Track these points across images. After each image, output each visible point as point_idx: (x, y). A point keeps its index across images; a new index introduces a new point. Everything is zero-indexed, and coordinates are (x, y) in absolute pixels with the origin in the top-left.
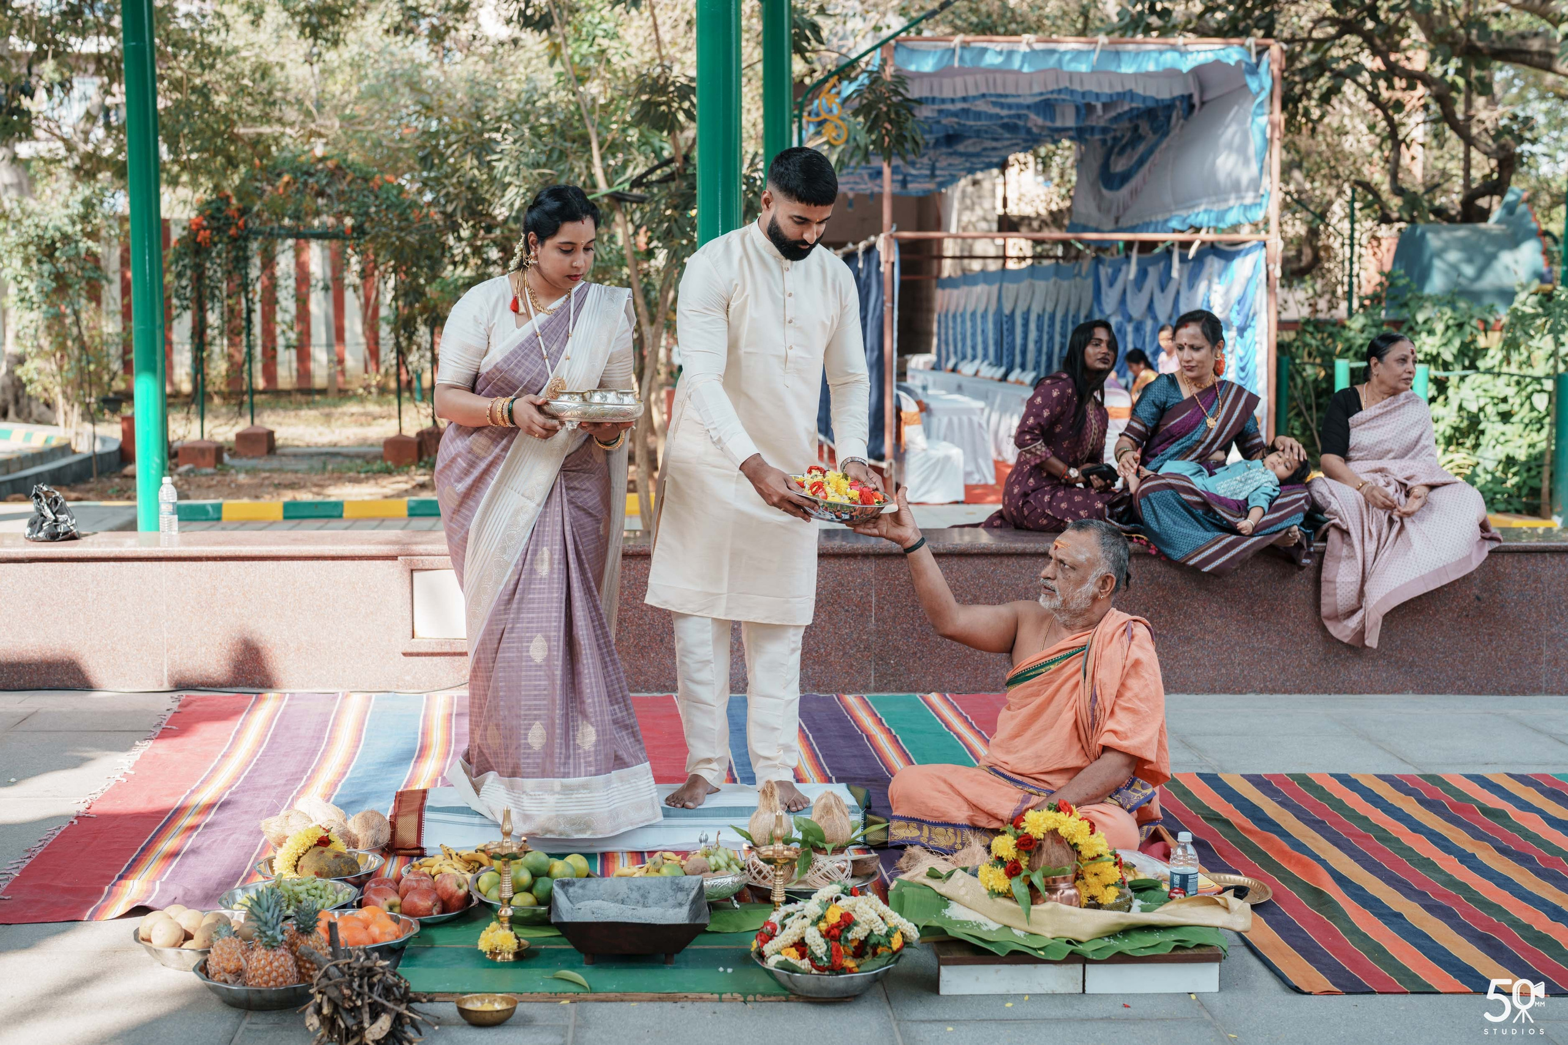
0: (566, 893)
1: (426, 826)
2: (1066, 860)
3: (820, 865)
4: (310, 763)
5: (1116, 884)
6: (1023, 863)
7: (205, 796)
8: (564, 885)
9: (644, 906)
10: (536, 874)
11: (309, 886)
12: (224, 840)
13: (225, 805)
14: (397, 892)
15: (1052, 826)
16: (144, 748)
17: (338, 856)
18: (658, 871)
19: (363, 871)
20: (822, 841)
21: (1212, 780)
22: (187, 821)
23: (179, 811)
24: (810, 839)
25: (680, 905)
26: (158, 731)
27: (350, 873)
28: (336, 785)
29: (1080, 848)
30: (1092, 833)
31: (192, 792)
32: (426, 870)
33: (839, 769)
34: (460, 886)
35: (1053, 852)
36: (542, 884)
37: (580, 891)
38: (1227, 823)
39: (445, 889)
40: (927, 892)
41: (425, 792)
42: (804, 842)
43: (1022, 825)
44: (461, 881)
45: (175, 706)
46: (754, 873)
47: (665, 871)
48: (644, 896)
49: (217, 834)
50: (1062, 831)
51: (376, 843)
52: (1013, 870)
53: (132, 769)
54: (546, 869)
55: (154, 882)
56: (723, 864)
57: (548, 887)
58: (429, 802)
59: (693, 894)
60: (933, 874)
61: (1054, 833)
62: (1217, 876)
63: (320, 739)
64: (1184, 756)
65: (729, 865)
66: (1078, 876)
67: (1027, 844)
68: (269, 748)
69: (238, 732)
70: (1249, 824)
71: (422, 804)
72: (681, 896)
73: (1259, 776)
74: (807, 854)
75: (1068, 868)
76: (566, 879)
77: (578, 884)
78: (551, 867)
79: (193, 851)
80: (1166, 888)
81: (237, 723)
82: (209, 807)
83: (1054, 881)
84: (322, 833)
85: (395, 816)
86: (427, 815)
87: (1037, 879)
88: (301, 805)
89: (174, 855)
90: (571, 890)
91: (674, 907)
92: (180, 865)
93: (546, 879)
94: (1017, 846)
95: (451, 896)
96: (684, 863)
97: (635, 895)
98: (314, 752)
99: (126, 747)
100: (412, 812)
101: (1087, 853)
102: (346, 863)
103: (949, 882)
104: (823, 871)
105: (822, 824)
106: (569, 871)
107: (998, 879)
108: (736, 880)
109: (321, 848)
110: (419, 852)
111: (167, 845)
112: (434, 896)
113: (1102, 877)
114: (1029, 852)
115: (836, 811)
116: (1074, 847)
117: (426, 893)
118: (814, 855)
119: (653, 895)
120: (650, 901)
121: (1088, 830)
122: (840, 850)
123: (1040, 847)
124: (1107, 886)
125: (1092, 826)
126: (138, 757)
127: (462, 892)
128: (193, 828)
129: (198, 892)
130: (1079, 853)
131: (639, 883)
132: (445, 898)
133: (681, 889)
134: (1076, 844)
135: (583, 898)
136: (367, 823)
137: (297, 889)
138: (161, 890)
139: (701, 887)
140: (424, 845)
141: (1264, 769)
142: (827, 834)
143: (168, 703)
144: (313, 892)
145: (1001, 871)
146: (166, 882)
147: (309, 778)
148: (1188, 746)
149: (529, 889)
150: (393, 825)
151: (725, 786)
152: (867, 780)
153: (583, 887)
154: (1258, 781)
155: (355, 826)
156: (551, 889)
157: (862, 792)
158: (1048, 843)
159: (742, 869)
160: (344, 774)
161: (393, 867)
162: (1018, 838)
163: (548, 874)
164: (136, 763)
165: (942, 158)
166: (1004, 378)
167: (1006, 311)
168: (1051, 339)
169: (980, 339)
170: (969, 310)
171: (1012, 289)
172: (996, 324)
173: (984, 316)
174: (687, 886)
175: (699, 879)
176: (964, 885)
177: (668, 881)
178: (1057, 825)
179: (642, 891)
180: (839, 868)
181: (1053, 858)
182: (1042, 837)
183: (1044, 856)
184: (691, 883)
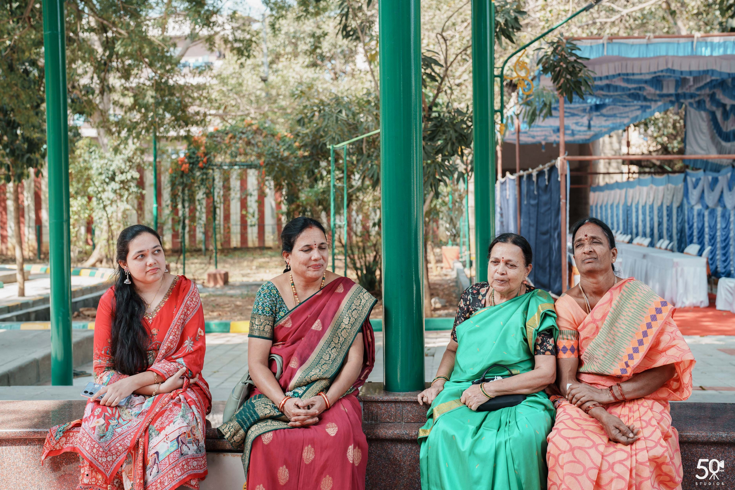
165: (594, 118)
166: (630, 242)
167: (629, 204)
168: (652, 219)
169: (615, 219)
170: (610, 203)
171: (631, 191)
172: (623, 211)
173: (617, 206)
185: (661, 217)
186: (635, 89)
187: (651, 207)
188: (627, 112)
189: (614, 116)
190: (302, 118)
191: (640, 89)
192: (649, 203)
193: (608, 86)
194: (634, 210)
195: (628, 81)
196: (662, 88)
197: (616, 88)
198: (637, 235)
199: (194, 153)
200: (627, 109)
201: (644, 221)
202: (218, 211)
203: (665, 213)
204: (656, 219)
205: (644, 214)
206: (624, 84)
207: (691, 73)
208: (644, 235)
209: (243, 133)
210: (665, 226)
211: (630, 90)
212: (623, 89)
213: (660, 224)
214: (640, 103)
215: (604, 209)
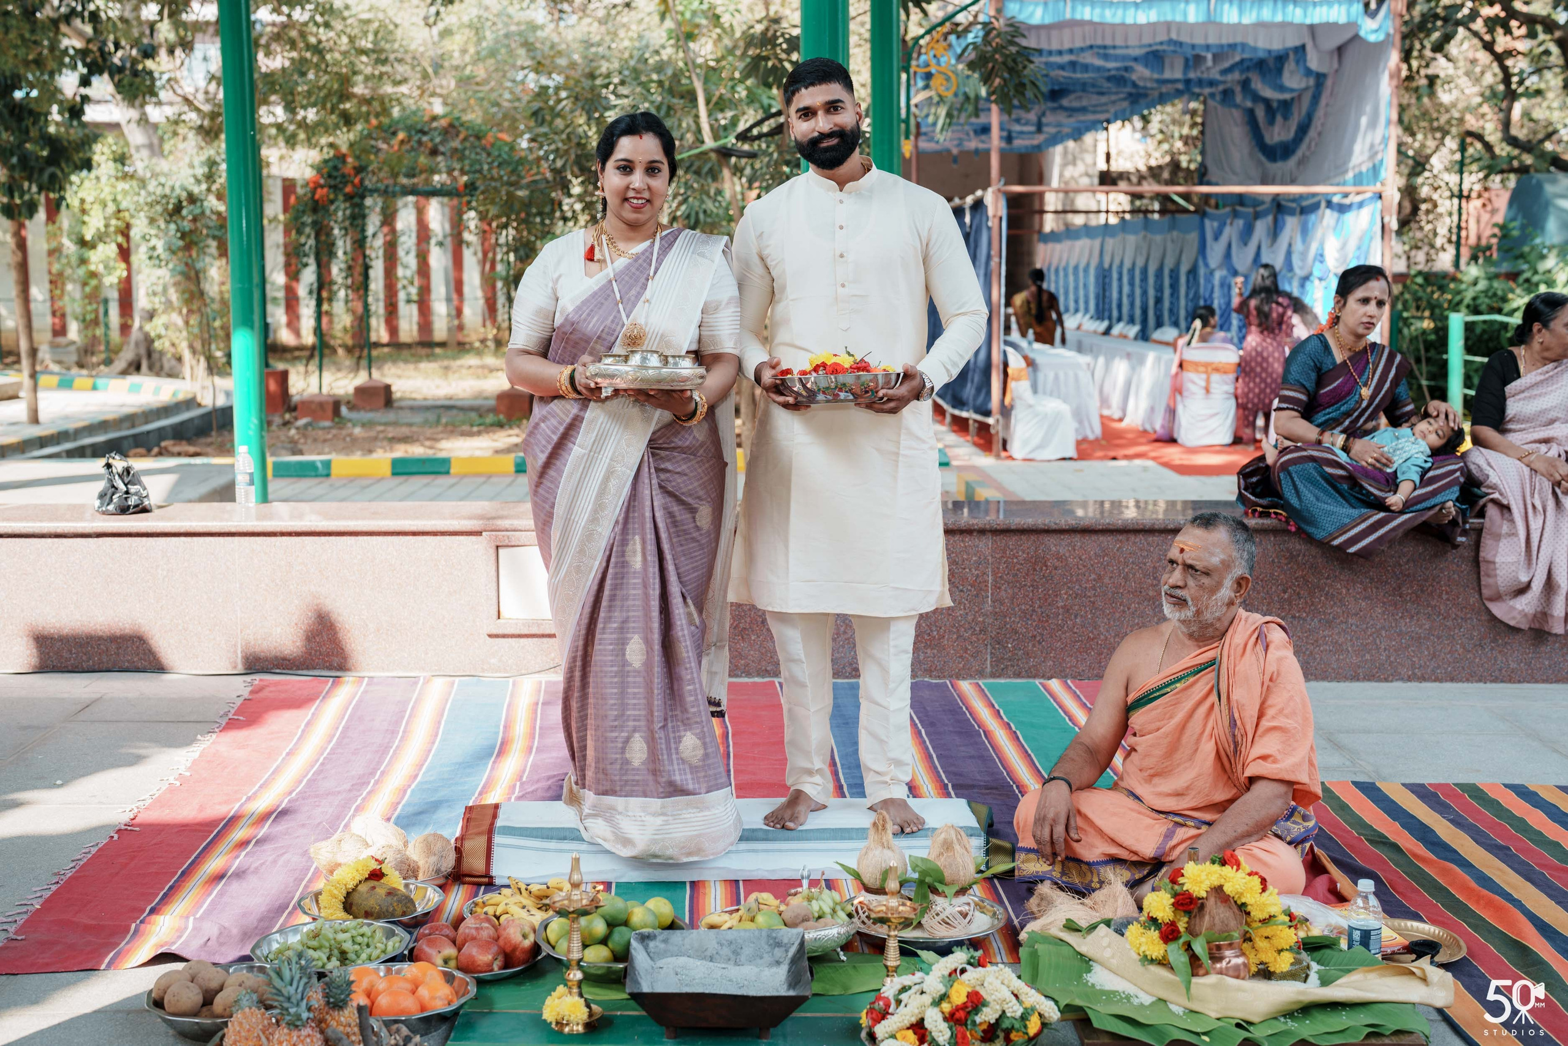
0: (646, 948)
1: (497, 852)
2: (1233, 923)
3: (939, 908)
4: (380, 763)
5: (1290, 949)
6: (1182, 926)
7: (261, 804)
8: (644, 938)
9: (737, 963)
10: (612, 924)
11: (354, 933)
12: (275, 862)
13: (284, 813)
14: (454, 942)
15: (1216, 883)
16: (207, 744)
17: (392, 892)
18: (752, 920)
19: (420, 910)
20: (942, 882)
21: (1369, 790)
22: (239, 834)
23: (232, 821)
24: (928, 880)
25: (779, 962)
26: (224, 722)
27: (404, 914)
28: (405, 792)
29: (1249, 908)
30: (1264, 890)
31: (249, 799)
32: (490, 910)
33: (955, 774)
34: (525, 936)
35: (1218, 911)
36: (620, 935)
37: (662, 946)
38: (1395, 847)
39: (508, 941)
40: (1065, 950)
41: (496, 807)
42: (921, 883)
43: (1181, 880)
44: (527, 929)
45: (246, 693)
46: (863, 917)
47: (760, 919)
48: (736, 953)
49: (267, 853)
50: (1228, 889)
51: (438, 871)
52: (1169, 934)
53: (189, 769)
54: (623, 917)
55: (187, 917)
56: (827, 910)
57: (626, 938)
58: (499, 823)
59: (793, 950)
60: (1071, 927)
61: (1218, 890)
62: (1397, 922)
63: (394, 733)
64: (1335, 759)
65: (834, 911)
66: (1247, 939)
67: (1186, 903)
68: (339, 743)
69: (308, 724)
70: (1421, 849)
71: (492, 824)
72: (779, 952)
73: (1422, 786)
74: (925, 897)
75: (1236, 934)
76: (645, 931)
77: (660, 938)
78: (629, 915)
79: (239, 874)
80: (1344, 944)
81: (306, 714)
82: (264, 818)
83: (1219, 948)
84: (374, 866)
85: (461, 839)
86: (498, 839)
87: (1199, 947)
88: (359, 825)
89: (219, 877)
90: (652, 944)
91: (772, 965)
92: (221, 894)
93: (623, 928)
94: (1173, 904)
95: (515, 948)
96: (783, 908)
97: (726, 951)
98: (387, 748)
99: (188, 741)
100: (480, 834)
101: (1257, 914)
102: (399, 901)
103: (1090, 937)
104: (942, 916)
105: (941, 863)
106: (650, 919)
107: (1152, 943)
108: (843, 930)
109: (372, 883)
110: (487, 882)
111: (214, 864)
112: (494, 949)
113: (1275, 941)
114: (1188, 912)
115: (957, 847)
116: (1243, 908)
117: (485, 946)
118: (931, 896)
119: (747, 951)
120: (742, 958)
121: (1259, 887)
122: (962, 891)
123: (1202, 907)
124: (1280, 951)
125: (1264, 881)
126: (196, 755)
127: (527, 943)
128: (243, 844)
129: (235, 931)
130: (1248, 914)
131: (730, 935)
132: (508, 950)
133: (778, 944)
134: (1244, 904)
135: (665, 954)
136: (428, 849)
137: (341, 936)
138: (194, 929)
139: (802, 943)
140: (494, 872)
141: (1428, 778)
142: (947, 875)
143: (241, 687)
144: (359, 939)
145: (1154, 934)
146: (202, 918)
147: (377, 782)
148: (1338, 747)
149: (604, 941)
150: (458, 850)
151: (833, 801)
152: (987, 788)
153: (665, 941)
154: (1421, 791)
155: (415, 853)
156: (628, 944)
157: (984, 810)
158: (1211, 904)
159: (850, 916)
160: (416, 776)
161: (457, 900)
162: (1175, 895)
163: (626, 923)
164: (195, 762)
165: (1048, 113)
166: (1107, 332)
167: (1106, 266)
168: (1145, 293)
169: (1081, 293)
170: (1072, 264)
171: (1110, 242)
172: (1097, 278)
173: (1086, 270)
174: (785, 941)
175: (800, 930)
176: (1109, 946)
177: (764, 934)
178: (1222, 881)
179: (733, 947)
180: (961, 913)
181: (1217, 921)
182: (1204, 895)
183: (1207, 918)
184: (790, 936)
185: (1159, 289)
186: (1118, 69)
187: (1144, 271)
188: (1105, 104)
189: (1083, 110)
190: (540, 109)
191: (1127, 69)
192: (1140, 263)
193: (1072, 63)
194: (1115, 276)
195: (1106, 57)
196: (1162, 70)
197: (1085, 67)
198: (1119, 319)
199: (335, 168)
200: (1104, 99)
201: (1131, 296)
202: (372, 273)
203: (1167, 282)
204: (1151, 293)
205: (1132, 283)
206: (1099, 62)
207: (1208, 47)
208: (1131, 321)
209: (424, 133)
210: (1166, 304)
211: (1108, 70)
212: (1098, 68)
213: (1159, 300)
215: (1061, 274)
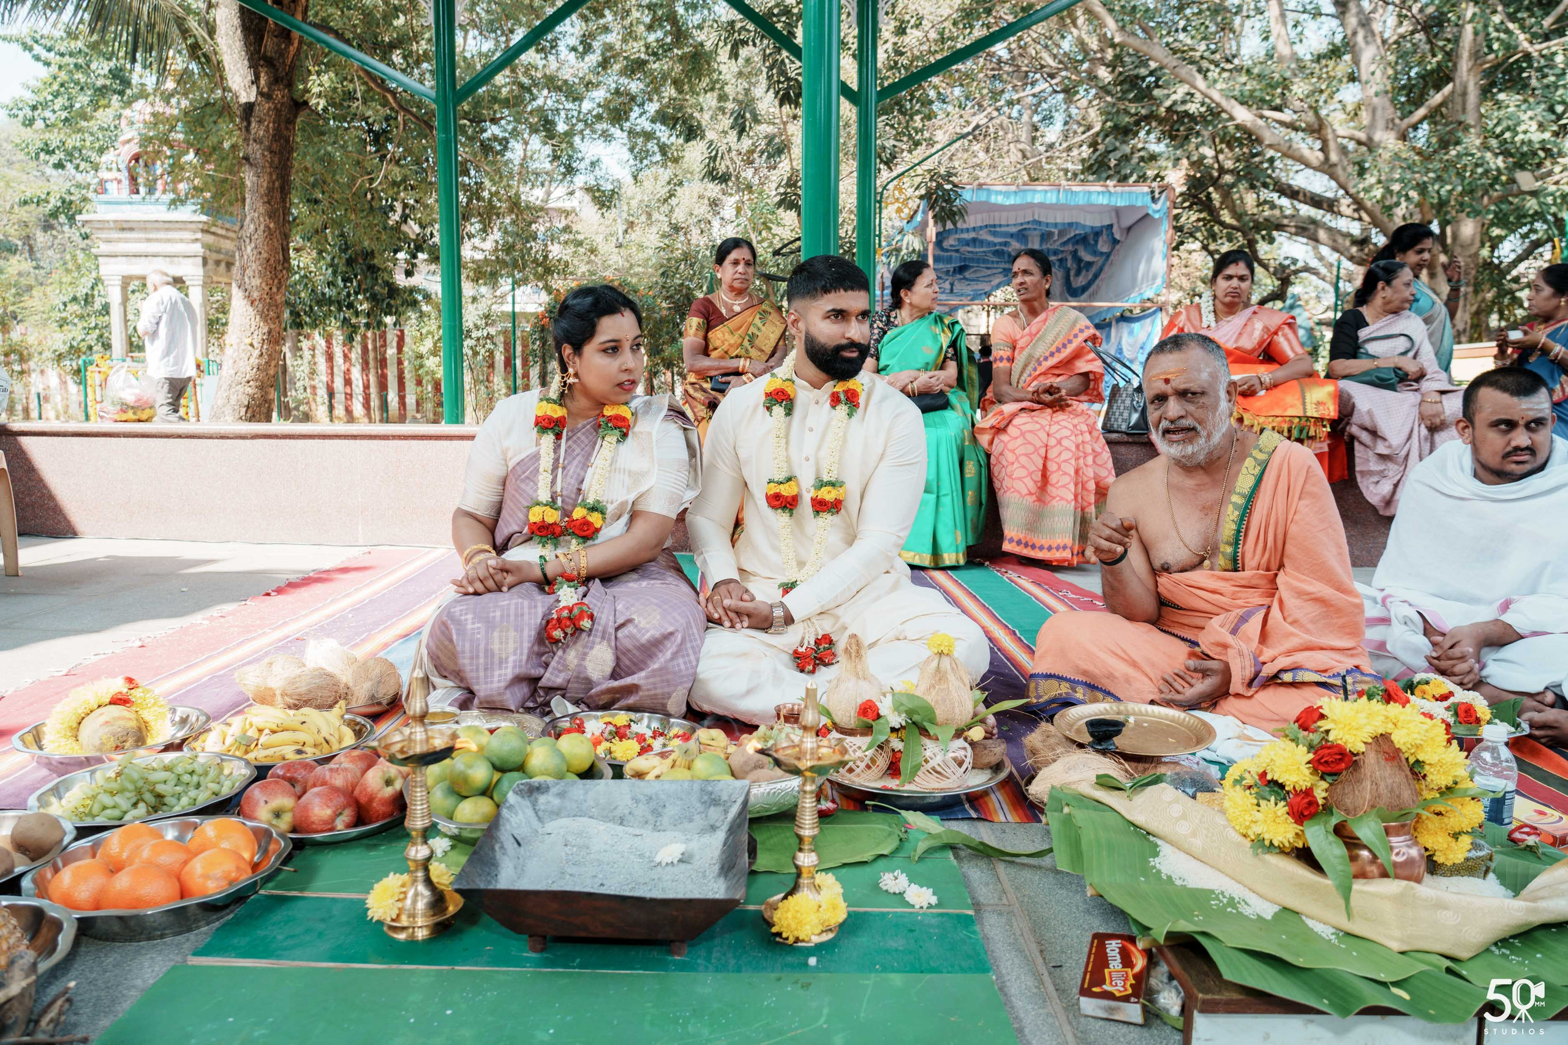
0: (534, 804)
3: (928, 754)
5: (1469, 833)
6: (1324, 796)
9: (656, 828)
14: (298, 787)
15: (1381, 731)
18: (689, 766)
20: (933, 721)
24: (916, 718)
25: (713, 828)
29: (1425, 770)
34: (389, 782)
35: (1381, 778)
37: (556, 802)
39: (364, 788)
43: (1322, 725)
47: (699, 764)
48: (657, 813)
50: (1400, 739)
52: (1303, 807)
54: (517, 759)
59: (734, 810)
61: (1382, 741)
67: (1332, 761)
72: (714, 813)
76: (536, 780)
77: (554, 790)
78: (528, 755)
87: (1370, 834)
90: (542, 799)
91: (702, 832)
93: (516, 774)
94: (1311, 762)
95: (371, 799)
96: (732, 749)
97: (642, 810)
101: (1438, 778)
104: (932, 763)
105: (931, 699)
106: (555, 763)
107: (1273, 821)
112: (343, 800)
114: (1332, 774)
115: (951, 677)
116: (1416, 770)
117: (328, 795)
118: (922, 740)
119: (671, 811)
120: (665, 820)
123: (1358, 766)
127: (389, 791)
130: (1423, 778)
131: (650, 790)
132: (363, 800)
133: (715, 802)
134: (1419, 763)
135: (556, 814)
139: (745, 803)
142: (940, 714)
145: (1276, 806)
149: (486, 792)
153: (561, 795)
158: (1372, 763)
162: (1310, 747)
163: (521, 768)
174: (725, 798)
175: (746, 782)
176: (1184, 817)
177: (696, 787)
178: (1389, 728)
179: (653, 804)
180: (955, 759)
181: (1382, 789)
182: (1362, 748)
183: (1367, 784)
184: (732, 789)
186: (1001, 244)
191: (1006, 244)
193: (974, 240)
195: (995, 234)
196: (1027, 243)
197: (982, 243)
206: (990, 238)
207: (1056, 225)
211: (995, 245)
212: (989, 244)
214: (1003, 265)
